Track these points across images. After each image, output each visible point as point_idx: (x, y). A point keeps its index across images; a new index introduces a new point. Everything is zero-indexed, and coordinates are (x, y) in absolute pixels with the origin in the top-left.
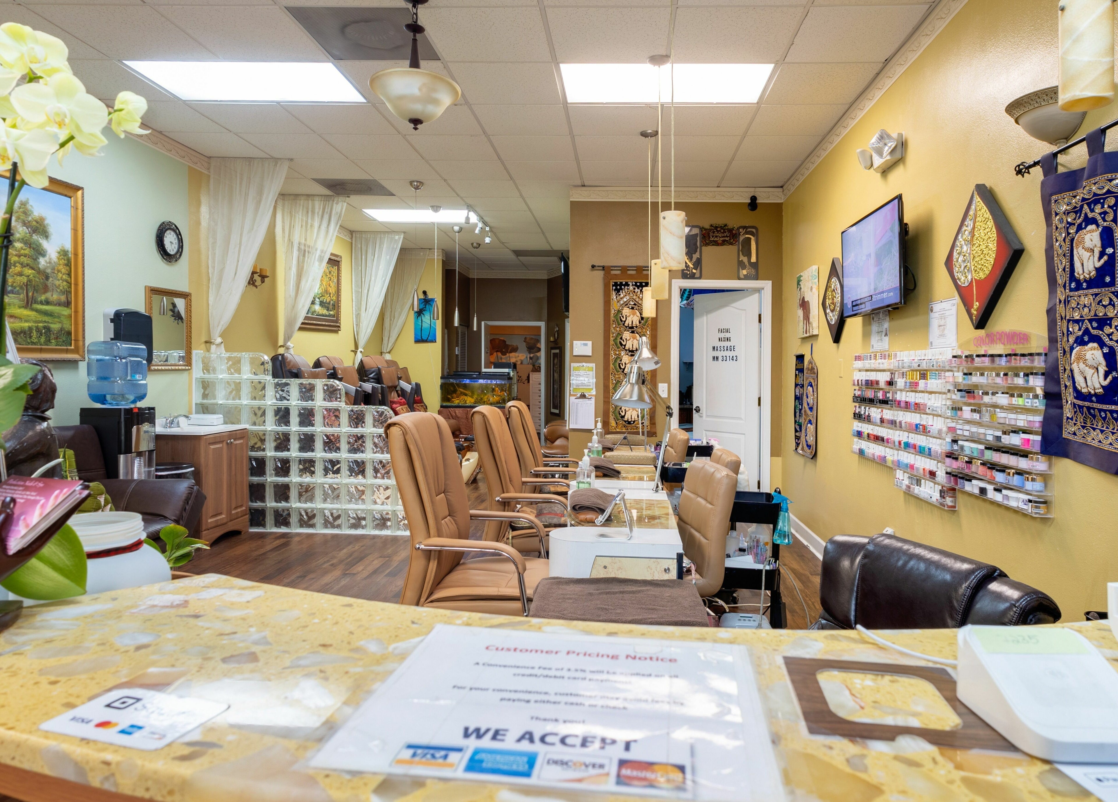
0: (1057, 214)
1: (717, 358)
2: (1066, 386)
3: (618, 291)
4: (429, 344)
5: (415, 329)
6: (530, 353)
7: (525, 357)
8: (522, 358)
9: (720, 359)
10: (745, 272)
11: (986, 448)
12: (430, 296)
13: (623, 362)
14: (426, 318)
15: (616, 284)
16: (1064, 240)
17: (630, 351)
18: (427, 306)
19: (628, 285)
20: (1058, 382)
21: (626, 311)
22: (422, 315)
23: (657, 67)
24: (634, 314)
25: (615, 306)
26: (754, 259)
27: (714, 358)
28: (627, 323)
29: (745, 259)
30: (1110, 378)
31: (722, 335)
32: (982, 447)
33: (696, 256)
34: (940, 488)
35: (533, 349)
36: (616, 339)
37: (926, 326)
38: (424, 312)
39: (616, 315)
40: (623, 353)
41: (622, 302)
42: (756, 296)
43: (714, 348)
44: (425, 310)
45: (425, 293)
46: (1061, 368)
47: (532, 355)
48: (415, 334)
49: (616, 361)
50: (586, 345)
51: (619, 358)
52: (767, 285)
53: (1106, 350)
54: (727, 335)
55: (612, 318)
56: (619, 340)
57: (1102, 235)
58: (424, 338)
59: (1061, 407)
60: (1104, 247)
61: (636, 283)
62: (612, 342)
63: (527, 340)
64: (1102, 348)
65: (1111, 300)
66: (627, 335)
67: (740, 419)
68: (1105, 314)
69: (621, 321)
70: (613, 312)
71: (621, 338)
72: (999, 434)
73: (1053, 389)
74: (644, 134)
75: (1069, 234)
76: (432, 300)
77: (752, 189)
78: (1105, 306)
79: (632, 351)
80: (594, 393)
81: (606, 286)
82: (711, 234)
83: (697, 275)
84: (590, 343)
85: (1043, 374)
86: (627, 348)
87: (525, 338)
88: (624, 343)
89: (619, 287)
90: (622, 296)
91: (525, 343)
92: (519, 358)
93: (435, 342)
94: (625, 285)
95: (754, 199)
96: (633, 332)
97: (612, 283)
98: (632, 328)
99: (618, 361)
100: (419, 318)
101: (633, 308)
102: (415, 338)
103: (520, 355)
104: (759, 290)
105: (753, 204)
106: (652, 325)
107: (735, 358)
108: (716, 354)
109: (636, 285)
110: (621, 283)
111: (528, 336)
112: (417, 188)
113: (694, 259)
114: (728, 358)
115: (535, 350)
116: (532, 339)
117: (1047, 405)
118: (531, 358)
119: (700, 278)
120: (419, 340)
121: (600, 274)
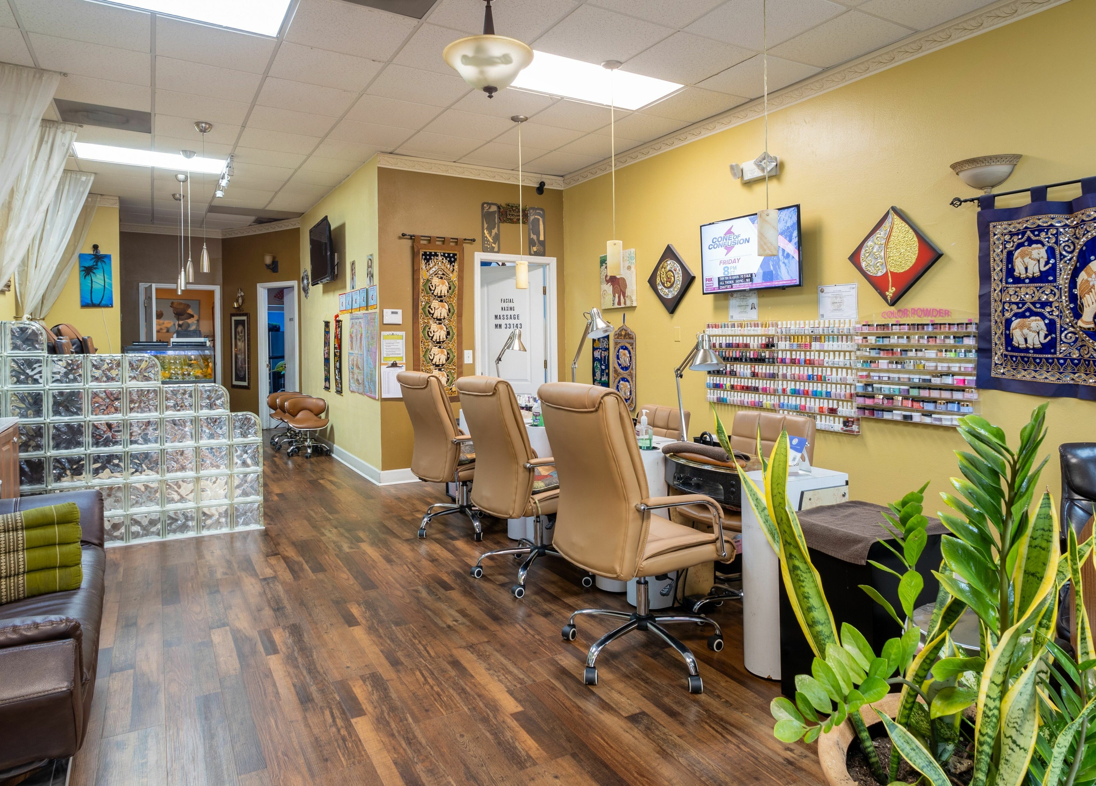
0: (995, 235)
1: (500, 326)
2: (996, 344)
3: (427, 260)
4: (103, 309)
5: (81, 291)
6: (178, 319)
7: (172, 323)
8: (169, 326)
9: (503, 326)
10: (535, 249)
11: (911, 388)
12: (103, 251)
13: (432, 330)
14: (98, 279)
15: (425, 254)
16: (1002, 251)
17: (438, 320)
18: (99, 264)
19: (437, 256)
20: (990, 341)
21: (435, 281)
22: (92, 274)
23: (610, 70)
24: (443, 284)
25: (424, 274)
26: (542, 238)
27: (496, 326)
28: (436, 292)
29: (534, 237)
30: (1049, 338)
31: (505, 305)
32: (906, 387)
33: (495, 231)
34: (841, 420)
35: (182, 315)
36: (425, 307)
37: (817, 303)
38: (94, 271)
39: (425, 285)
40: (431, 322)
41: (431, 272)
42: (541, 270)
43: (496, 317)
44: (96, 268)
45: (96, 247)
46: (993, 333)
47: (181, 322)
48: (82, 297)
49: (424, 329)
50: (396, 313)
51: (427, 326)
52: (552, 261)
53: (1047, 321)
54: (511, 305)
55: (421, 287)
56: (427, 308)
57: (1047, 251)
58: (96, 301)
59: (991, 357)
60: (1049, 259)
61: (444, 254)
62: (421, 311)
63: (174, 306)
64: (1044, 320)
65: (1052, 290)
66: (435, 304)
67: (526, 380)
68: (1047, 299)
69: (430, 290)
70: (422, 281)
71: (430, 307)
72: (928, 377)
73: (985, 346)
74: (515, 119)
75: (1006, 248)
76: (108, 257)
77: (540, 176)
78: (1047, 295)
79: (440, 320)
80: (404, 362)
81: (414, 254)
82: (508, 213)
83: (496, 249)
84: (400, 311)
85: (974, 336)
86: (435, 316)
87: (172, 303)
88: (432, 312)
89: (428, 257)
90: (431, 265)
91: (171, 309)
92: (165, 325)
93: (112, 306)
94: (434, 256)
95: (542, 184)
96: (441, 301)
97: (421, 253)
98: (441, 297)
99: (427, 329)
100: (88, 278)
101: (441, 278)
102: (82, 301)
103: (166, 322)
104: (543, 266)
105: (541, 189)
106: (458, 295)
107: (519, 326)
108: (498, 322)
109: (444, 256)
110: (431, 253)
111: (175, 301)
112: (203, 131)
113: (493, 234)
114: (512, 326)
115: (185, 316)
116: (181, 304)
117: (978, 356)
118: (179, 326)
119: (498, 252)
120: (87, 304)
121: (409, 243)
